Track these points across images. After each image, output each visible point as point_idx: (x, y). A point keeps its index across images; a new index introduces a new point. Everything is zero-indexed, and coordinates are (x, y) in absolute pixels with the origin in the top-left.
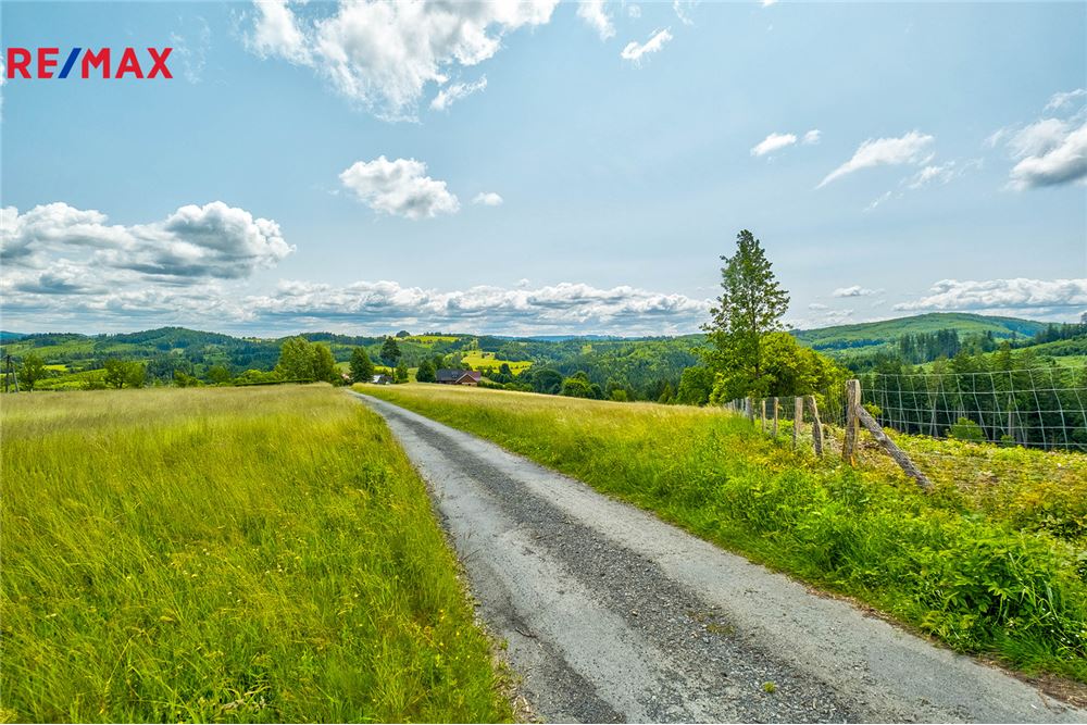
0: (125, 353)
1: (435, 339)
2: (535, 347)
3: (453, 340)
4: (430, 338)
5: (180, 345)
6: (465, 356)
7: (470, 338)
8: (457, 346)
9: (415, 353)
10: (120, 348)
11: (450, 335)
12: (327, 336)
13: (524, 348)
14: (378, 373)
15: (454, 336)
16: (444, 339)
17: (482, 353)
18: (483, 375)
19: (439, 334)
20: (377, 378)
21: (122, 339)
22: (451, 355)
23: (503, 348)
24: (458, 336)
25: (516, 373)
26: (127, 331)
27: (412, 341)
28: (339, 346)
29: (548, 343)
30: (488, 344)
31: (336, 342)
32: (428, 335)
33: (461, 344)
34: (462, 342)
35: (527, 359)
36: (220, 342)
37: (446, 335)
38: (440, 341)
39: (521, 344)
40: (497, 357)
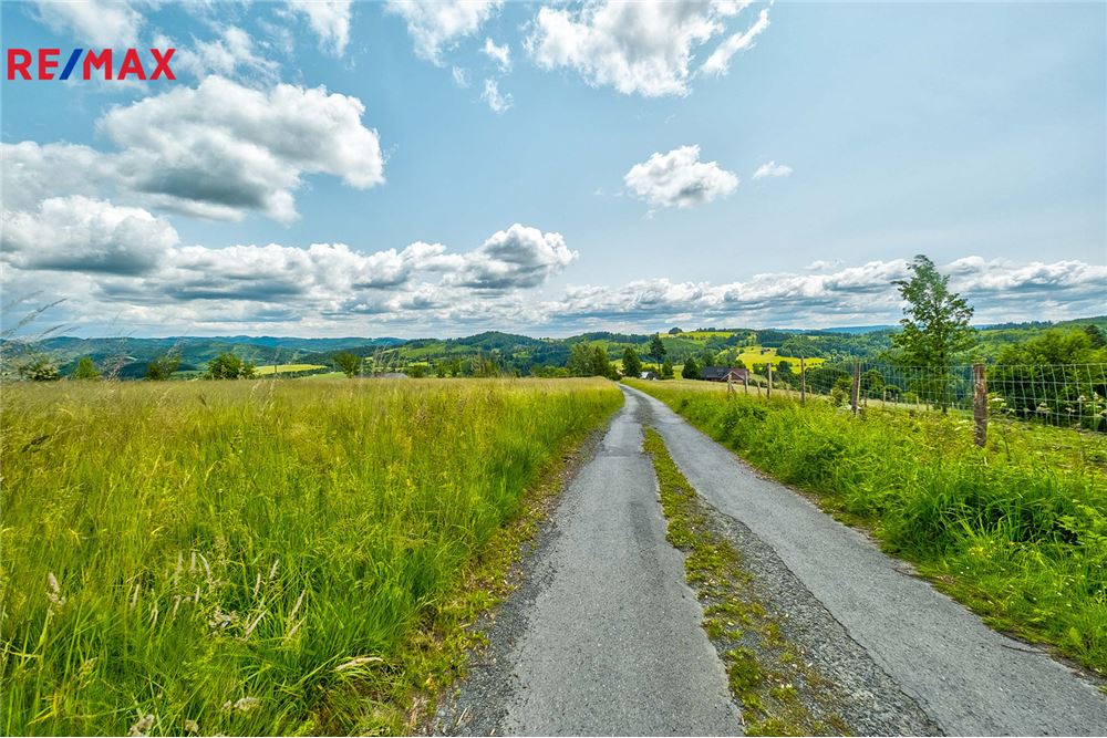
0: (463, 353)
1: (709, 335)
2: (829, 341)
3: (728, 335)
4: (702, 334)
5: (497, 346)
6: (741, 352)
7: (747, 333)
8: (732, 341)
9: (687, 350)
10: (459, 349)
11: (724, 330)
12: (605, 336)
13: (814, 343)
14: (646, 370)
15: (729, 331)
16: (718, 335)
17: (761, 348)
18: (756, 372)
19: (713, 330)
20: (645, 375)
21: (461, 342)
22: (725, 352)
23: (787, 343)
24: (734, 330)
25: (796, 371)
26: (464, 336)
27: (684, 337)
28: (616, 344)
29: (847, 336)
30: (767, 339)
31: (613, 341)
32: (701, 330)
33: (737, 339)
34: (738, 338)
35: (817, 355)
36: (524, 343)
37: (720, 331)
38: (714, 338)
39: (812, 338)
40: (779, 353)
